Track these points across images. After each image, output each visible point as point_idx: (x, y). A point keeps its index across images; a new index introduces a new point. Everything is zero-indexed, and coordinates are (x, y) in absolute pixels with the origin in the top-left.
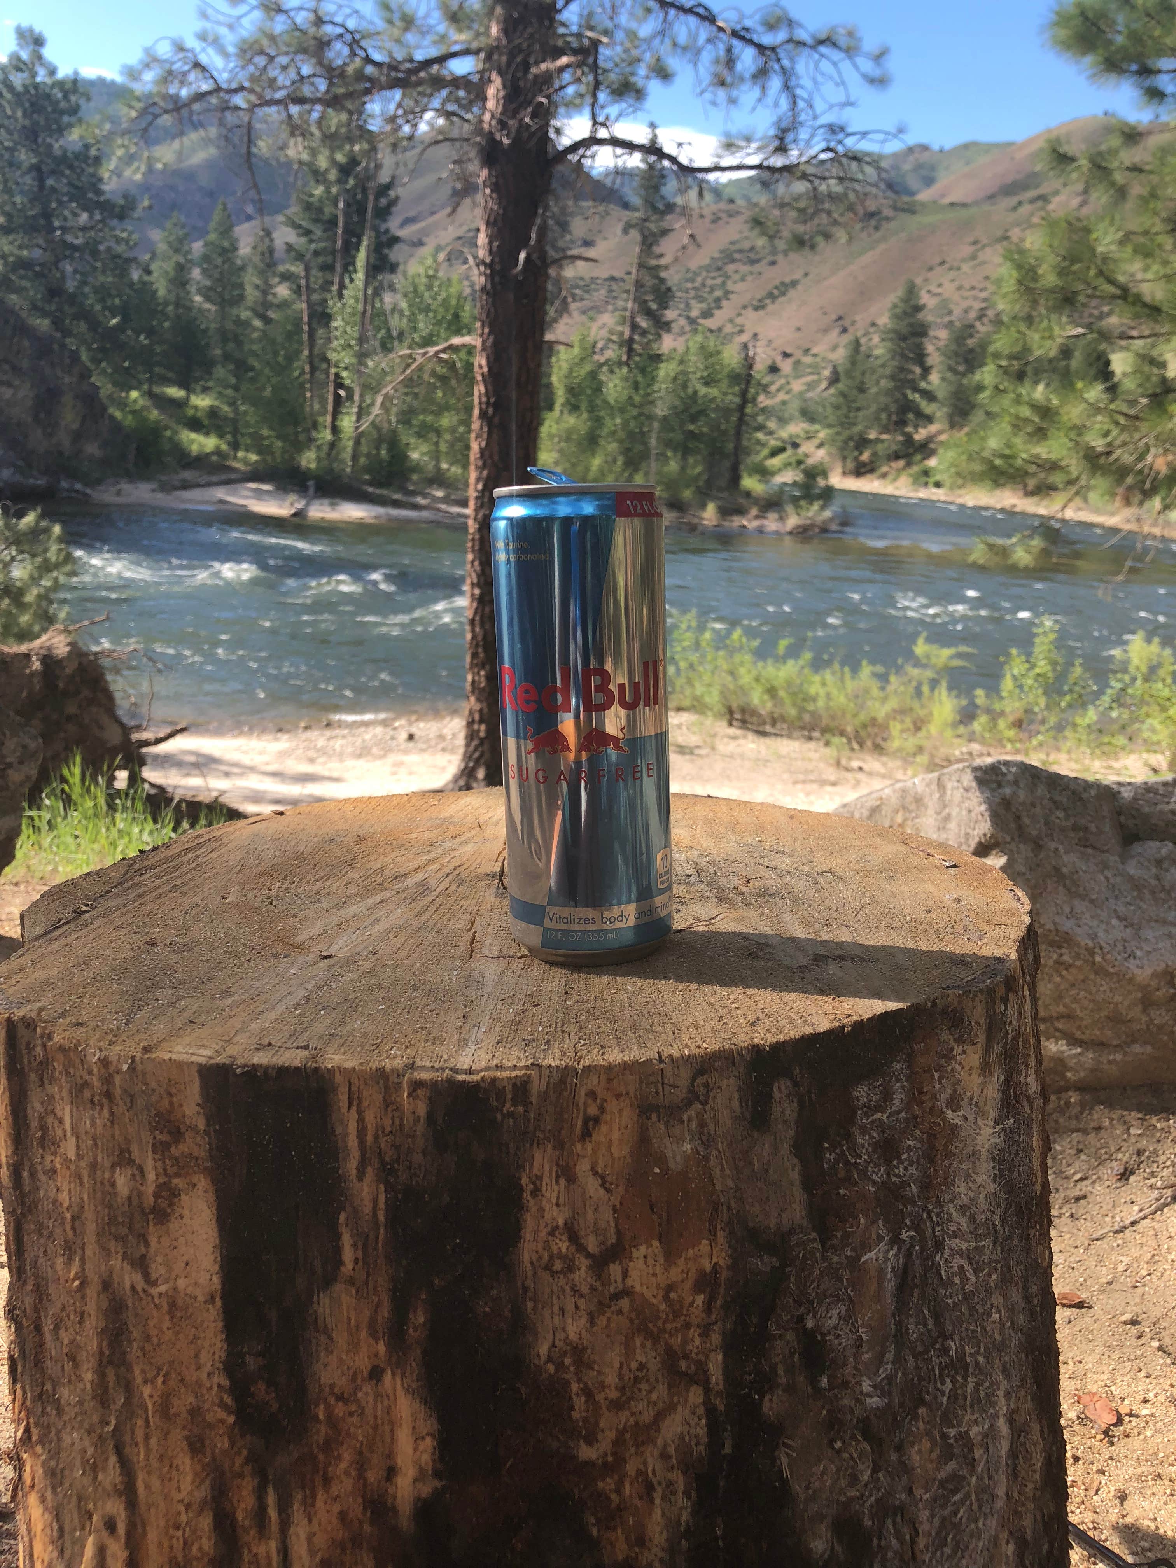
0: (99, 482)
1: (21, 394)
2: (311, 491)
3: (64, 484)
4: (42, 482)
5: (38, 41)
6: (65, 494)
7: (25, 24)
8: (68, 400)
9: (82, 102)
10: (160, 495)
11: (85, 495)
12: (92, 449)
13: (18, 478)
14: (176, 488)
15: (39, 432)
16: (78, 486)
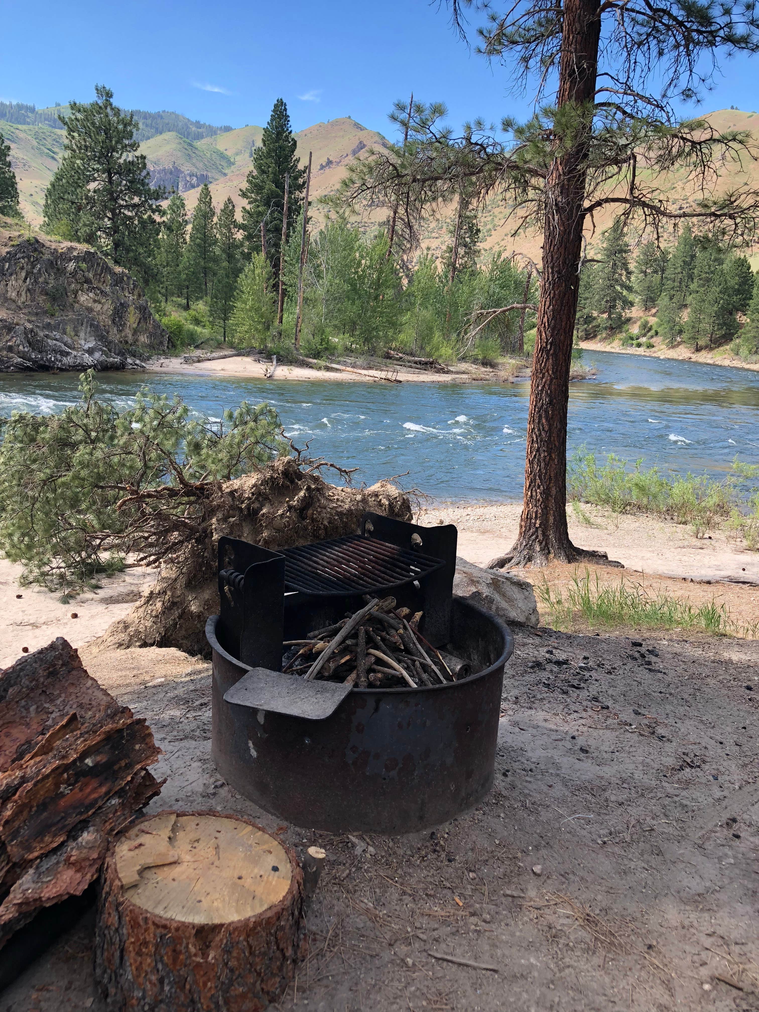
0: (149, 358)
1: (105, 307)
2: (275, 362)
3: (129, 361)
4: (117, 359)
5: (109, 95)
6: (130, 367)
7: (100, 85)
8: (132, 309)
9: (134, 130)
10: (186, 366)
11: (143, 367)
12: (143, 339)
13: (104, 357)
14: (194, 362)
15: (115, 329)
16: (138, 362)
